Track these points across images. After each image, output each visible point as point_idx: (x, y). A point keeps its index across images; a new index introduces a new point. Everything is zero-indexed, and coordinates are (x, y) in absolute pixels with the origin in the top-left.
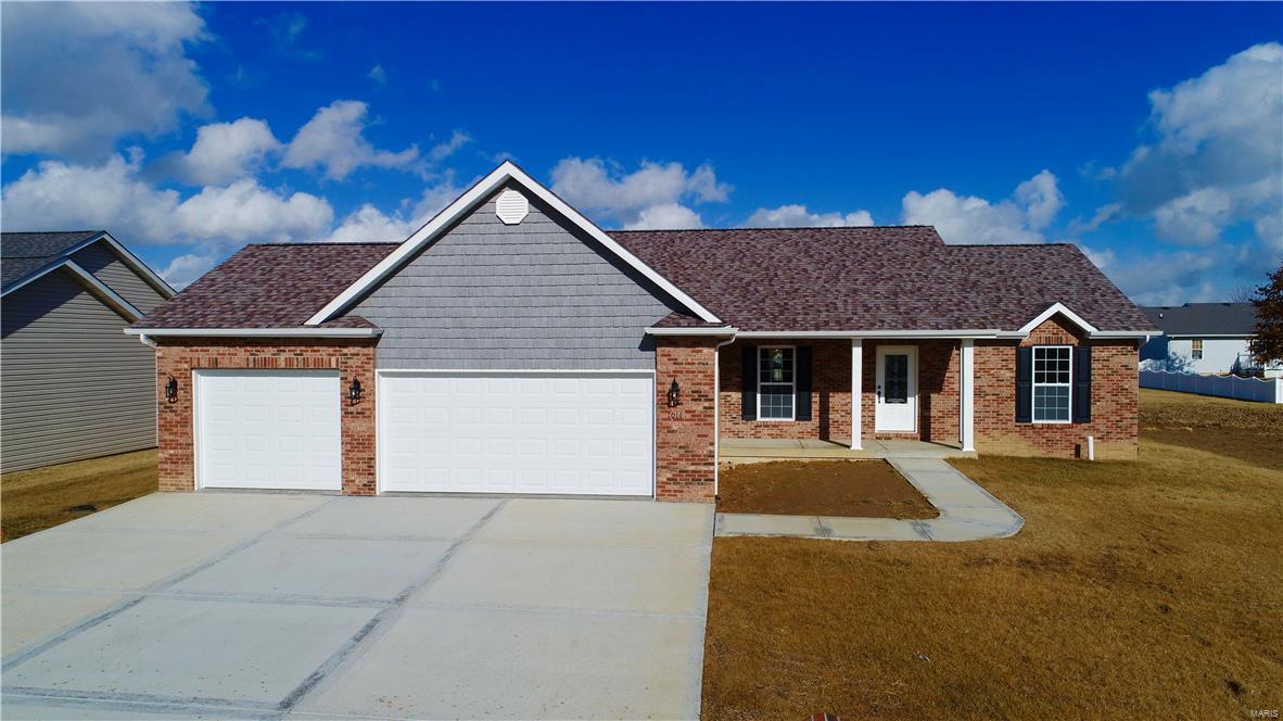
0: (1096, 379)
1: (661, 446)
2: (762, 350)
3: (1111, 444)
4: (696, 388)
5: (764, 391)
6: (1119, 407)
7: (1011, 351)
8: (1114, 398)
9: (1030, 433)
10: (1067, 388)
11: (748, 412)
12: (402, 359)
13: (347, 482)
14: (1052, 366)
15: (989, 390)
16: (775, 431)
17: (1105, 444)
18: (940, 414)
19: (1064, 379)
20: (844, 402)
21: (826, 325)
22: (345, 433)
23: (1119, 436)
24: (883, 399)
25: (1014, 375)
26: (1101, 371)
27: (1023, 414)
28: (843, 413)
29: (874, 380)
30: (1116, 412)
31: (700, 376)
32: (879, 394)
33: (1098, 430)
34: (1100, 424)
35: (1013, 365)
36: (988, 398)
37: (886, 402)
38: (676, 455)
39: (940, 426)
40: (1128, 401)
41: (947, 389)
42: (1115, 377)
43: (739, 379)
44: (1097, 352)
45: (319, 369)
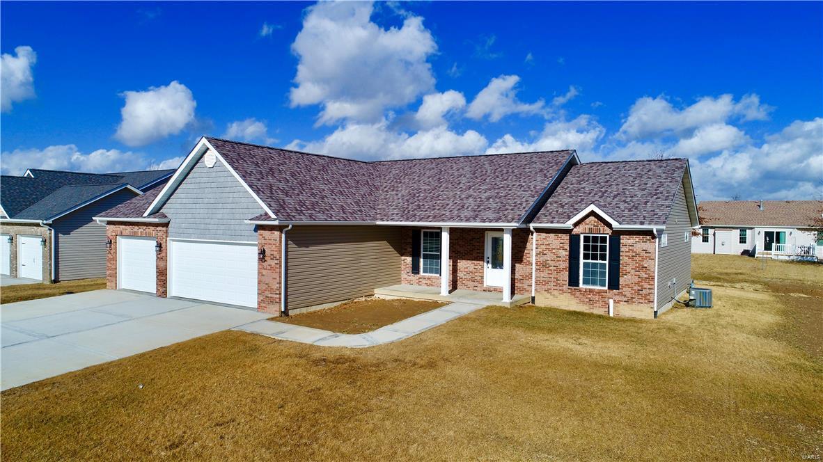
0: (624, 259)
1: (259, 282)
2: (424, 232)
3: (634, 306)
4: (272, 253)
5: (425, 257)
6: (640, 280)
7: (566, 237)
8: (637, 273)
9: (578, 294)
10: (605, 264)
11: (415, 269)
12: (179, 234)
13: (158, 290)
14: (595, 248)
15: (552, 263)
16: (428, 282)
17: (630, 306)
18: (521, 278)
19: (603, 258)
20: (465, 266)
22: (157, 267)
23: (640, 301)
24: (490, 265)
25: (568, 253)
26: (628, 254)
27: (573, 281)
28: (465, 273)
29: (483, 253)
30: (638, 284)
31: (274, 246)
32: (488, 262)
33: (625, 296)
34: (627, 291)
35: (567, 247)
36: (551, 268)
37: (492, 268)
38: (264, 288)
39: (521, 285)
40: (647, 276)
41: (525, 261)
42: (637, 258)
43: (411, 250)
44: (624, 240)
45: (148, 237)
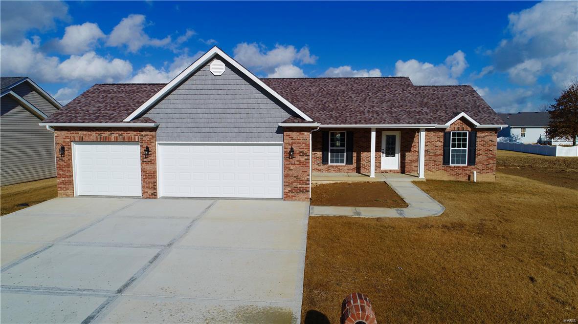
0: (478, 146)
1: (286, 176)
2: (331, 133)
3: (484, 175)
4: (302, 150)
5: (332, 151)
6: (488, 158)
7: (441, 134)
8: (486, 154)
9: (449, 170)
10: (466, 150)
11: (325, 161)
12: (169, 138)
13: (144, 193)
14: (459, 140)
15: (431, 151)
16: (336, 169)
17: (482, 175)
18: (410, 162)
19: (464, 146)
20: (367, 156)
21: (360, 122)
22: (143, 170)
23: (488, 171)
24: (384, 155)
25: (442, 144)
26: (481, 143)
27: (446, 162)
28: (367, 161)
29: (381, 146)
30: (486, 161)
31: (304, 145)
32: (383, 153)
33: (479, 169)
34: (480, 166)
35: (442, 140)
36: (431, 154)
37: (386, 156)
38: (293, 181)
39: (409, 167)
40: (492, 156)
41: (413, 150)
42: (486, 145)
43: (321, 146)
44: (479, 134)
45: (130, 142)
